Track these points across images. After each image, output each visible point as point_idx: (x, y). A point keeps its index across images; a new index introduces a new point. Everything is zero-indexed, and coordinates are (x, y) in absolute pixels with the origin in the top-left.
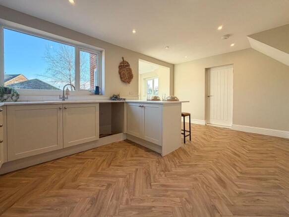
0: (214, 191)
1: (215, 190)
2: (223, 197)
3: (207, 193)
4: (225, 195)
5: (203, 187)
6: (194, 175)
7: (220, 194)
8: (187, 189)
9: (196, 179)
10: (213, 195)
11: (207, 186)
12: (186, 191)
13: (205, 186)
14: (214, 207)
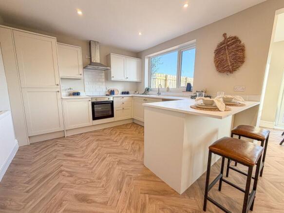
0: (80, 184)
1: (80, 186)
2: (71, 187)
3: (82, 179)
4: (72, 189)
5: (89, 179)
6: (105, 179)
7: (75, 186)
8: (94, 168)
9: (99, 178)
10: (78, 181)
11: (87, 182)
12: (93, 168)
13: (88, 181)
14: (71, 176)
